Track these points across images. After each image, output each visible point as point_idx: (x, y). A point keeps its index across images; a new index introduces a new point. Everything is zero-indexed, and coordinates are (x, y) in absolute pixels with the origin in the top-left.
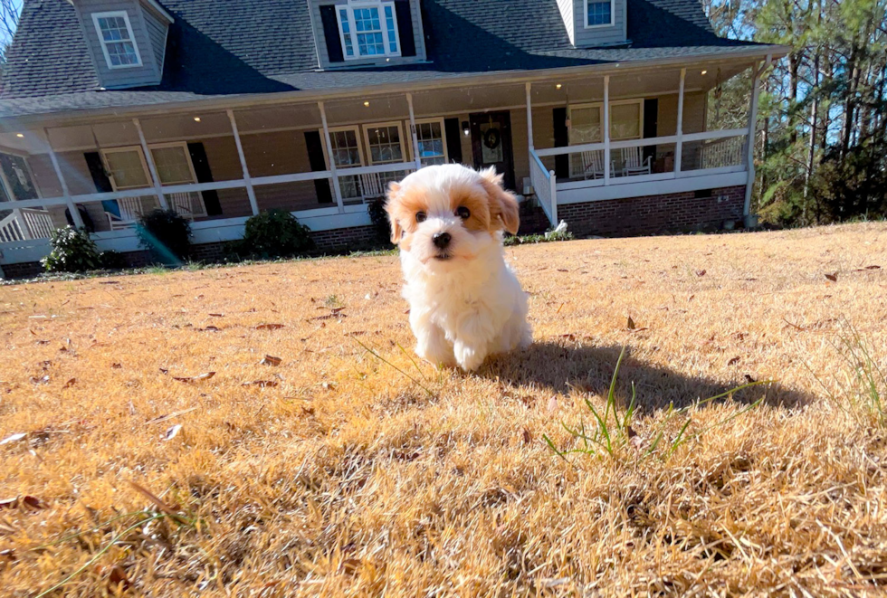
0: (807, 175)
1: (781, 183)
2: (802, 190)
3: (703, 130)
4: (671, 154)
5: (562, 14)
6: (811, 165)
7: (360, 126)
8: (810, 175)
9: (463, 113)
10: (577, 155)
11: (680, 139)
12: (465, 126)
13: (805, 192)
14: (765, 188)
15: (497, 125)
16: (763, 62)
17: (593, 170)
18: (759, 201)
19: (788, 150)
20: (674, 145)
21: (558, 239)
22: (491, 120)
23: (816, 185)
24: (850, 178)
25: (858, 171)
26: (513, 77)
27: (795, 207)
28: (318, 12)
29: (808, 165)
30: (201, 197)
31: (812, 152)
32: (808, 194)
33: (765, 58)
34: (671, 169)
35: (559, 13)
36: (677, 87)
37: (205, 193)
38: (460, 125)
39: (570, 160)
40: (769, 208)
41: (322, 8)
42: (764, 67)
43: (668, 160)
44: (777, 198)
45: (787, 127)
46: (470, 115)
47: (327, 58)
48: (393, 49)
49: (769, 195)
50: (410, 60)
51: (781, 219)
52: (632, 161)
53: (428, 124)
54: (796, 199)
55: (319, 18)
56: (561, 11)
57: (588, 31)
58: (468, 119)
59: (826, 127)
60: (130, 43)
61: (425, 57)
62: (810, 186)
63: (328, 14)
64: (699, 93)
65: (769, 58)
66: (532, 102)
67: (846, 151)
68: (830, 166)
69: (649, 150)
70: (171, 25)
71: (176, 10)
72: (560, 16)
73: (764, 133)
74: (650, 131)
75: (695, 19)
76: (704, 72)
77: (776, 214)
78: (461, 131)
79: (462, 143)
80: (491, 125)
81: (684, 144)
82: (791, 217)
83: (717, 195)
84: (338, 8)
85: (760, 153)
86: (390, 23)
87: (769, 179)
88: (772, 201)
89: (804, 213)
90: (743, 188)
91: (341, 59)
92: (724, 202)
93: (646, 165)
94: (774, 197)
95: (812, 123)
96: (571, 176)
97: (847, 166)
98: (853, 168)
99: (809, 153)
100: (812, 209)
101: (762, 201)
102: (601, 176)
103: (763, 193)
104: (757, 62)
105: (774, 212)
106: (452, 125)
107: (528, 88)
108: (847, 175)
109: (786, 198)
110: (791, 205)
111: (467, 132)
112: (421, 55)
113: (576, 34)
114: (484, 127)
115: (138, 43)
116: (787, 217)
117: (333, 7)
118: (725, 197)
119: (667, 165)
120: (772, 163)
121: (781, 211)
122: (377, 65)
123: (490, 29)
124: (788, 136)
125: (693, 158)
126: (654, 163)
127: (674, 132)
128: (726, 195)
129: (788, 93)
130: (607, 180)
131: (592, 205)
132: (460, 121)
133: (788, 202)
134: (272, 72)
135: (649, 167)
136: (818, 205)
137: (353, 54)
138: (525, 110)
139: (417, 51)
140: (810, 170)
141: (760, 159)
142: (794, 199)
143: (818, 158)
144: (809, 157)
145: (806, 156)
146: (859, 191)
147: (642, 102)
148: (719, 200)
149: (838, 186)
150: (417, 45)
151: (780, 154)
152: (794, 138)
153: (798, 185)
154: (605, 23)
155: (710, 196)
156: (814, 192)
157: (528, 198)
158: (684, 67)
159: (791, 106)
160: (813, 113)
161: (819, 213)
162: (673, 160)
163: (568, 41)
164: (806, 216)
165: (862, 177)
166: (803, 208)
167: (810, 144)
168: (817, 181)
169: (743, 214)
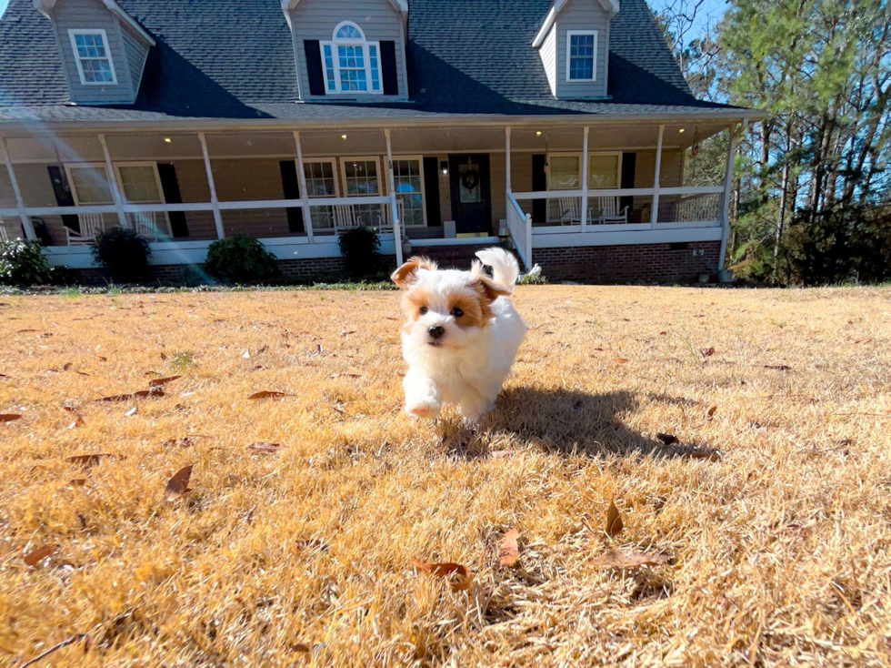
0: (778, 236)
1: (752, 241)
2: (773, 249)
3: (679, 184)
4: (648, 206)
5: (545, 66)
6: (782, 226)
7: (338, 158)
8: (781, 235)
9: (442, 153)
10: (556, 201)
11: (657, 192)
12: (444, 165)
13: (776, 251)
14: (737, 246)
15: (477, 167)
16: (740, 125)
17: (570, 216)
18: (731, 258)
19: (760, 211)
20: (651, 197)
21: (531, 283)
22: (470, 161)
23: (786, 245)
24: (820, 241)
25: (827, 235)
26: (495, 121)
27: (765, 265)
28: (302, 45)
29: (779, 226)
30: (167, 218)
31: (783, 214)
32: (779, 253)
33: (742, 121)
34: (648, 220)
35: (542, 65)
36: (656, 143)
37: (171, 214)
38: (439, 165)
39: (548, 205)
40: (741, 264)
41: (306, 42)
42: (740, 130)
43: (644, 212)
44: (748, 256)
45: (759, 189)
46: (449, 155)
47: (308, 90)
48: (375, 86)
49: (741, 252)
50: (392, 99)
51: (752, 275)
52: (610, 211)
53: (406, 162)
54: (767, 258)
55: (303, 52)
56: (544, 63)
57: (571, 84)
58: (447, 159)
59: (796, 192)
60: (107, 61)
61: (407, 96)
62: (781, 246)
63: (312, 49)
64: (678, 150)
65: (746, 121)
66: (511, 147)
67: (815, 215)
68: (801, 228)
69: (626, 201)
70: (152, 47)
71: (158, 34)
72: (543, 68)
73: (736, 193)
74: (628, 182)
75: (675, 82)
76: (682, 131)
77: (747, 271)
78: (439, 170)
79: (440, 181)
80: (470, 166)
81: (661, 197)
82: (762, 275)
83: (692, 249)
84: (322, 44)
85: (733, 211)
86: (374, 63)
87: (740, 237)
88: (743, 258)
89: (774, 271)
90: (718, 244)
91: (322, 92)
92: (699, 256)
93: (623, 214)
94: (746, 254)
95: (783, 187)
96: (548, 220)
97: (817, 229)
98: (823, 231)
99: (780, 214)
100: (783, 268)
101: (734, 257)
102: (577, 222)
103: (735, 249)
104: (734, 124)
105: (746, 268)
106: (431, 164)
107: (508, 132)
108: (817, 238)
109: (757, 255)
110: (762, 262)
111: (445, 172)
112: (403, 94)
113: (558, 85)
114: (462, 168)
115: (114, 62)
116: (758, 274)
117: (317, 43)
118: (700, 251)
119: (643, 216)
120: (744, 221)
121: (753, 268)
122: (359, 101)
123: (474, 76)
124: (760, 197)
125: (669, 211)
126: (631, 213)
127: (651, 185)
128: (701, 248)
129: (761, 158)
130: (584, 226)
131: (567, 251)
132: (439, 160)
133: (759, 260)
134: (251, 100)
135: (625, 217)
136: (789, 265)
137: (334, 88)
138: (504, 154)
139: (400, 90)
140: (781, 230)
141: (732, 217)
143: (788, 220)
144: (780, 219)
145: (776, 218)
146: (828, 253)
147: (620, 155)
148: (695, 253)
149: (808, 247)
150: (399, 84)
151: (752, 213)
152: (765, 199)
153: (769, 244)
154: (586, 78)
155: (686, 249)
156: (784, 252)
157: (503, 239)
158: (662, 124)
159: (764, 170)
160: (784, 177)
161: (788, 272)
162: (650, 212)
163: (550, 92)
164: (777, 274)
165: (831, 240)
166: (774, 266)
167: (781, 206)
168: (787, 241)
169: (717, 269)
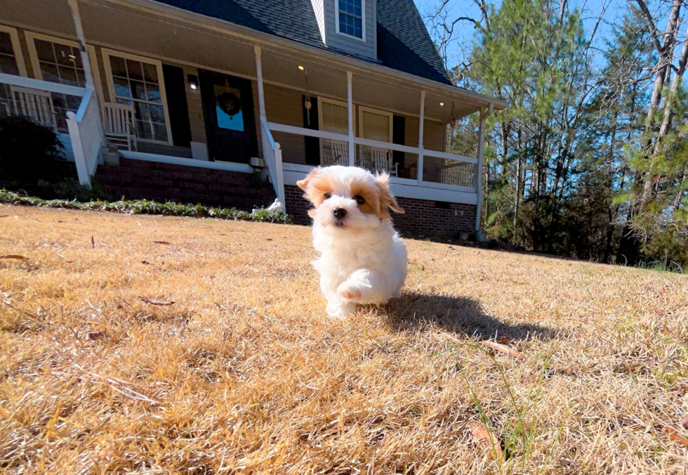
0: (515, 210)
1: (499, 212)
2: (512, 220)
4: (416, 165)
6: (518, 203)
8: (517, 210)
11: (421, 152)
12: (192, 79)
13: (515, 222)
14: (489, 215)
16: (487, 109)
18: (485, 223)
19: (503, 190)
23: (521, 218)
24: (543, 217)
25: (548, 214)
27: (508, 231)
29: (516, 203)
31: (518, 195)
32: (517, 223)
33: (489, 106)
34: (415, 178)
36: (418, 112)
38: (186, 78)
40: (492, 228)
43: (413, 170)
44: (497, 223)
49: (491, 219)
51: (500, 237)
54: (509, 226)
62: (517, 218)
64: (440, 124)
65: (492, 106)
68: (531, 206)
76: (442, 105)
77: (497, 234)
78: (186, 84)
80: (228, 89)
82: (507, 238)
83: (453, 209)
87: (491, 209)
88: (493, 224)
89: (514, 236)
90: (474, 208)
92: (460, 216)
93: (394, 169)
94: (495, 221)
98: (545, 211)
100: (520, 234)
101: (487, 223)
104: (483, 108)
105: (495, 232)
108: (541, 215)
109: (503, 223)
110: (506, 229)
111: (194, 87)
116: (503, 237)
118: (460, 212)
119: (412, 173)
120: (493, 196)
121: (500, 232)
126: (402, 171)
128: (461, 210)
132: (186, 73)
133: (504, 227)
136: (524, 234)
140: (517, 207)
142: (508, 225)
143: (521, 201)
144: (516, 198)
145: (513, 197)
146: (548, 228)
148: (456, 214)
149: (536, 221)
151: (498, 191)
153: (510, 215)
154: (356, 36)
155: (448, 208)
156: (520, 223)
158: (423, 89)
159: (504, 160)
160: (518, 168)
161: (523, 238)
162: (416, 172)
163: (320, 38)
164: (516, 239)
165: (550, 217)
166: (514, 233)
167: (517, 189)
168: (522, 216)
169: (474, 229)
